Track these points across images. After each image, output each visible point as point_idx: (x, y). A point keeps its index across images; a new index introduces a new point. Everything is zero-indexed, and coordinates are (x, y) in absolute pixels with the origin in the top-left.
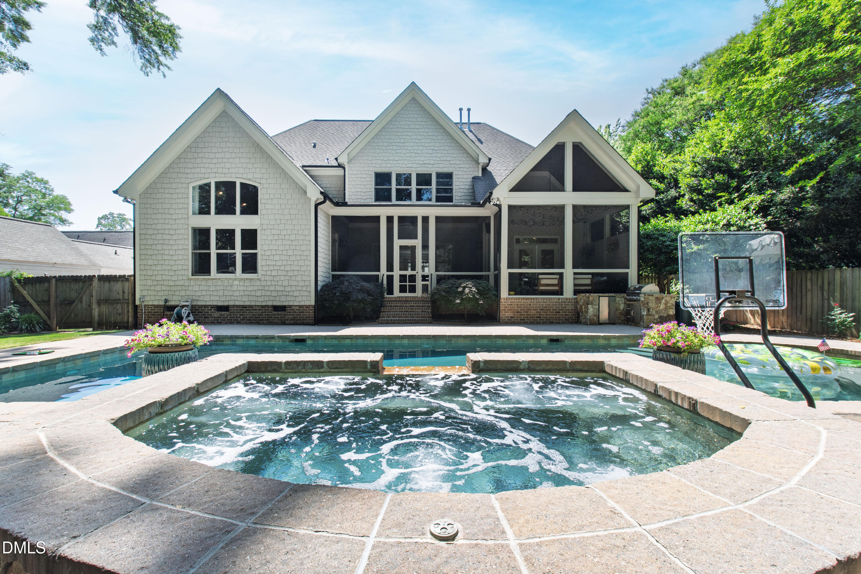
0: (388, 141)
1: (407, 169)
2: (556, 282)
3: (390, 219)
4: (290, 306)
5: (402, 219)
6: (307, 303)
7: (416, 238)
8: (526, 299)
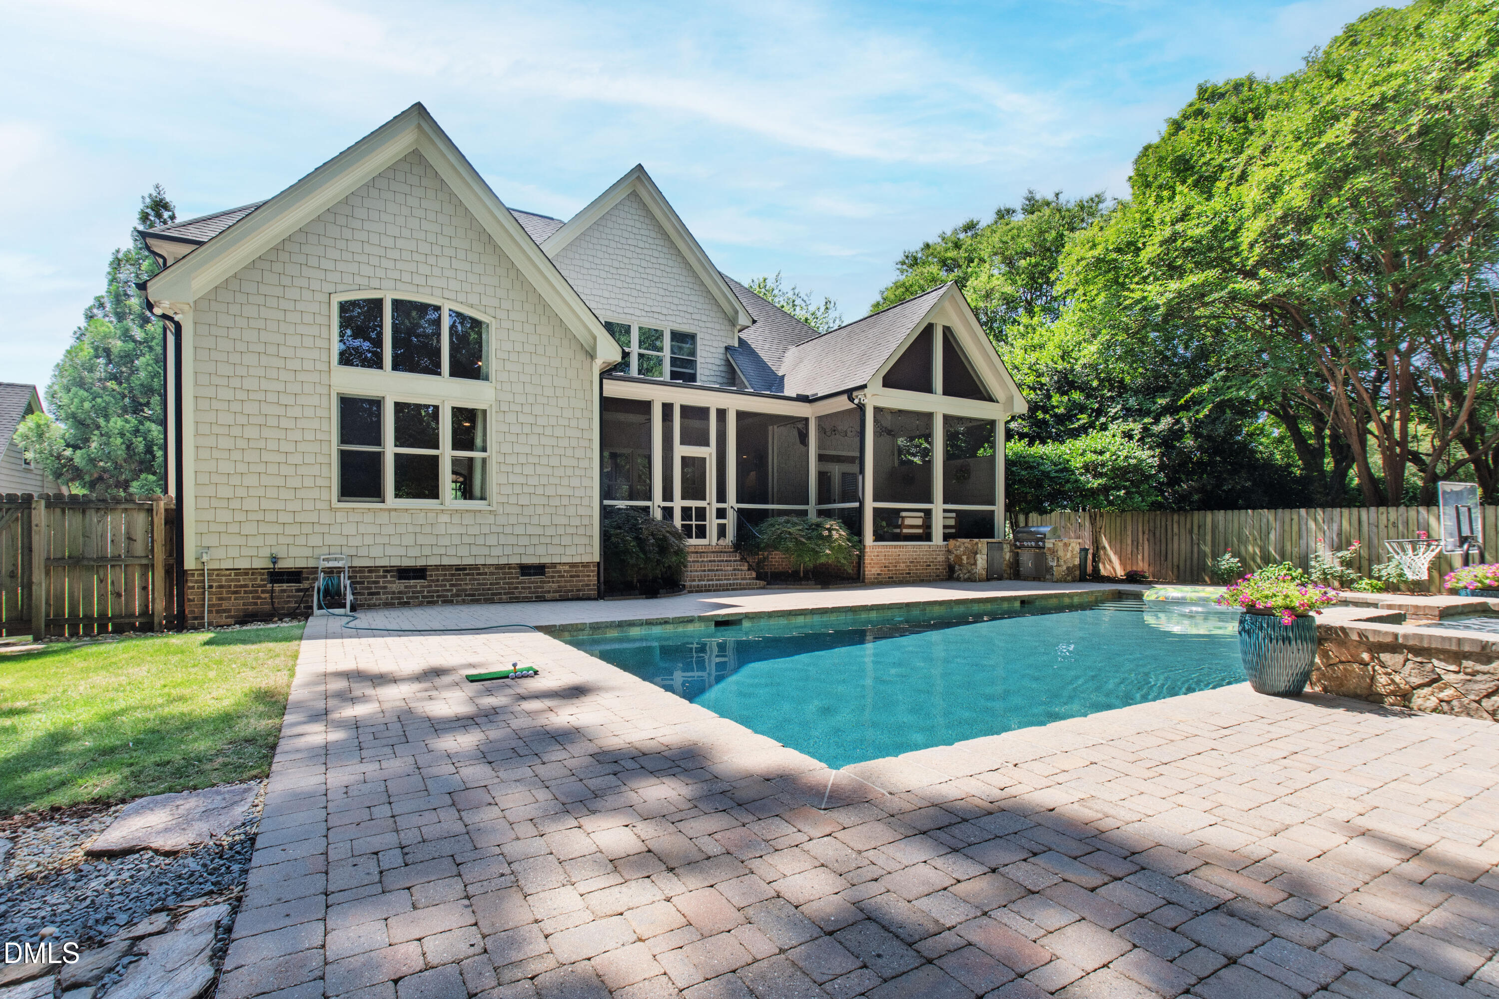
0: (591, 259)
1: (623, 316)
2: (919, 522)
3: (667, 408)
4: (554, 565)
5: (686, 410)
6: (586, 559)
7: (707, 444)
8: (895, 547)
